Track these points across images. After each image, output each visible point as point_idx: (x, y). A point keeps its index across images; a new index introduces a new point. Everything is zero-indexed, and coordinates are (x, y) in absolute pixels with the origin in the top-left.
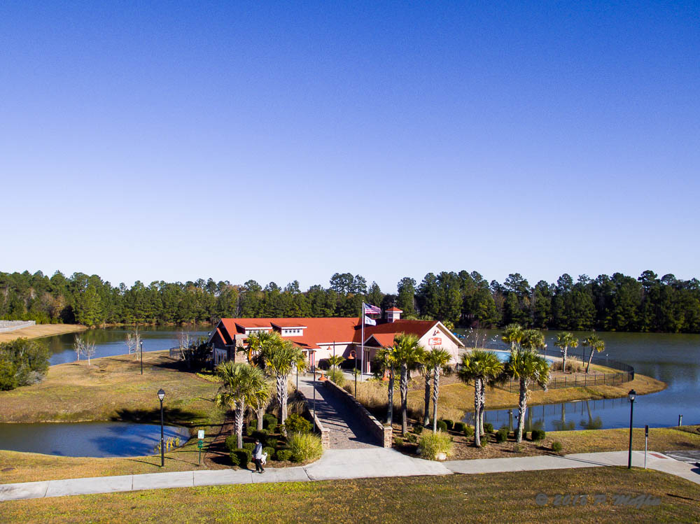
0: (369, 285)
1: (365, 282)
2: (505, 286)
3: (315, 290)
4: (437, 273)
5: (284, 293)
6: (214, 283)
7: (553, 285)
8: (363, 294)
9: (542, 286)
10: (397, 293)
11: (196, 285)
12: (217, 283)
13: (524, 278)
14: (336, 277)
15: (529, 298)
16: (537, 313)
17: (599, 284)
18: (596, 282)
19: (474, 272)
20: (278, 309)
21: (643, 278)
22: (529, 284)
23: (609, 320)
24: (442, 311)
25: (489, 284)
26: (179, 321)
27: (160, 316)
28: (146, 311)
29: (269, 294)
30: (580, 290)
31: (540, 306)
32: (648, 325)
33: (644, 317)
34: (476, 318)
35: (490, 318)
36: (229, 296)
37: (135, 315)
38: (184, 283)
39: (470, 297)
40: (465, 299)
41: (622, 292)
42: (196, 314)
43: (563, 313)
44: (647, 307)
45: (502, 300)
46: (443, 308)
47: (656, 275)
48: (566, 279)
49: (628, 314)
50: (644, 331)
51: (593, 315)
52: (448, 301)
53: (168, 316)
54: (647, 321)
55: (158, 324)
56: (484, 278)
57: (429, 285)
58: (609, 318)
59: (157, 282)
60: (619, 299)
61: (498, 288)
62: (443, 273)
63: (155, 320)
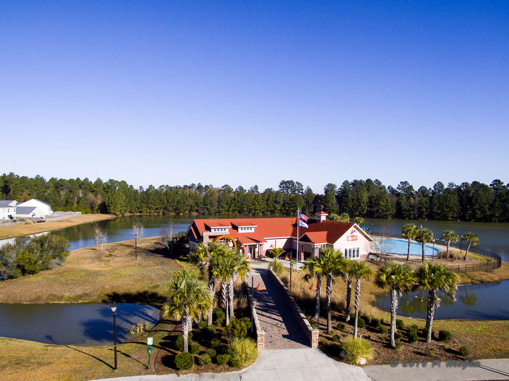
0: (305, 188)
1: (302, 186)
2: (397, 190)
3: (269, 191)
4: (351, 181)
5: (248, 193)
6: (202, 186)
7: (430, 189)
8: (301, 194)
9: (423, 190)
10: (324, 194)
11: (190, 187)
12: (204, 186)
13: (410, 184)
14: (283, 183)
15: (414, 198)
16: (419, 208)
17: (462, 189)
18: (460, 187)
19: (376, 180)
20: (243, 204)
21: (493, 185)
22: (414, 188)
23: (469, 214)
24: (355, 207)
25: (387, 188)
26: (177, 212)
27: (165, 208)
28: (155, 205)
29: (238, 194)
30: (449, 193)
31: (421, 204)
32: (497, 217)
33: (494, 212)
34: (377, 211)
35: (387, 211)
36: (211, 195)
37: (148, 208)
38: (182, 186)
39: (374, 197)
40: (370, 198)
41: (479, 195)
42: (189, 207)
43: (438, 209)
44: (497, 204)
45: (395, 199)
46: (355, 205)
47: (503, 183)
48: (439, 185)
49: (482, 210)
50: (495, 222)
51: (458, 210)
52: (358, 200)
53: (170, 208)
54: (497, 215)
55: (164, 214)
56: (383, 184)
57: (345, 188)
58: (469, 212)
59: (164, 186)
60: (477, 200)
61: (392, 191)
62: (355, 181)
63: (162, 211)
